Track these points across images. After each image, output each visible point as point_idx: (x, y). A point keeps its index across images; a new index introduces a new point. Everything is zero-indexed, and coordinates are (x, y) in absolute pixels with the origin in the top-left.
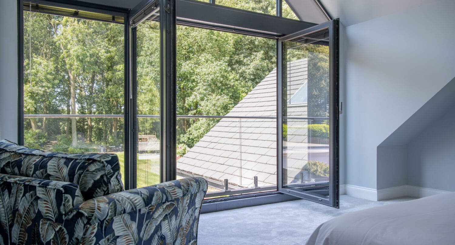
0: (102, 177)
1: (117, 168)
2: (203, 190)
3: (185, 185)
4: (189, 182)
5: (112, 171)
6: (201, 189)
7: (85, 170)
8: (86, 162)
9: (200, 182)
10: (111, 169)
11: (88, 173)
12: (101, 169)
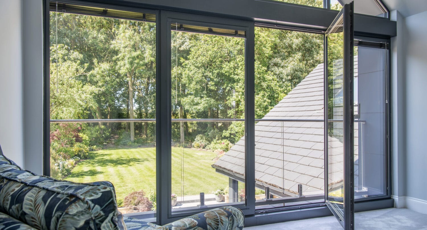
0: (87, 223)
1: (112, 208)
2: (238, 226)
3: (213, 224)
4: (219, 218)
5: (102, 213)
6: (235, 224)
7: (64, 211)
8: (68, 200)
9: (234, 216)
10: (101, 210)
11: (67, 217)
12: (85, 212)
